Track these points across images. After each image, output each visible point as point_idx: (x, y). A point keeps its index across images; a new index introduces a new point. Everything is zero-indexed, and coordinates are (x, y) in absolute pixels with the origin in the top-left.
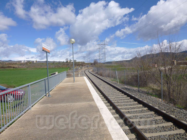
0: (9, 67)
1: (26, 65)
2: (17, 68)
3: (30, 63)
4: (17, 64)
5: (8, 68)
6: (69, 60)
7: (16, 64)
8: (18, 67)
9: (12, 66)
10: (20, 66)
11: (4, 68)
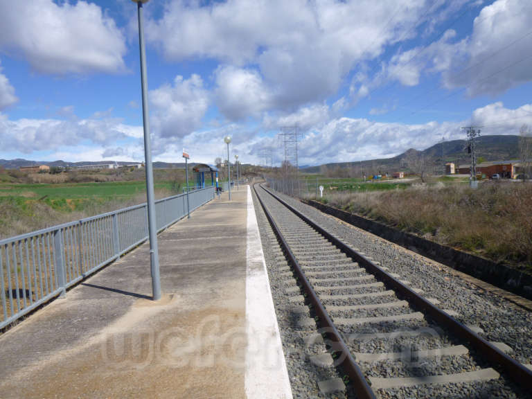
0: (86, 179)
1: (123, 174)
2: (104, 181)
3: (132, 170)
4: (101, 172)
5: (85, 182)
6: (222, 161)
7: (97, 172)
8: (105, 179)
9: (94, 176)
10: (110, 177)
11: (77, 182)
